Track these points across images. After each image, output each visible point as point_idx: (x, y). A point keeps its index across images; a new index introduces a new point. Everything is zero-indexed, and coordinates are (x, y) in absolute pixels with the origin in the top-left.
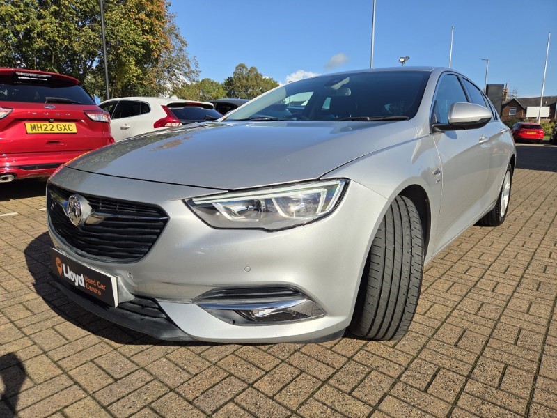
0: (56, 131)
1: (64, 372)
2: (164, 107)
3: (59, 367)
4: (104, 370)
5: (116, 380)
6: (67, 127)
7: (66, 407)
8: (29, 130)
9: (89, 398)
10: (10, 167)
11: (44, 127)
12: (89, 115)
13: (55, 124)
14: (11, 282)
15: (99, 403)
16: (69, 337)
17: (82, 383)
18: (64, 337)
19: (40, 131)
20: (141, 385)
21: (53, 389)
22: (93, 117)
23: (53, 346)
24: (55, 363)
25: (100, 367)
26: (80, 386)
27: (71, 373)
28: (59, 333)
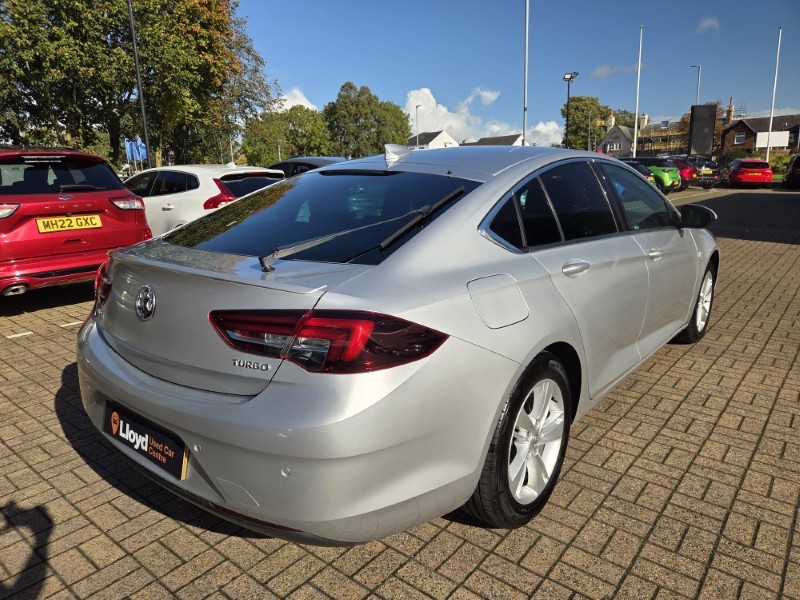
0: (76, 227)
1: (81, 513)
2: (216, 180)
3: (77, 509)
4: (120, 511)
5: (130, 519)
6: (89, 221)
7: (82, 543)
8: (42, 229)
9: (103, 535)
10: (22, 276)
11: (60, 224)
12: (116, 203)
13: (73, 219)
14: (28, 422)
15: (112, 539)
16: (87, 480)
17: (99, 523)
18: (82, 480)
19: (56, 229)
20: (154, 522)
21: (69, 528)
22: (121, 205)
23: (71, 489)
24: (73, 505)
25: (116, 508)
26: (96, 526)
27: (88, 514)
28: (78, 477)
